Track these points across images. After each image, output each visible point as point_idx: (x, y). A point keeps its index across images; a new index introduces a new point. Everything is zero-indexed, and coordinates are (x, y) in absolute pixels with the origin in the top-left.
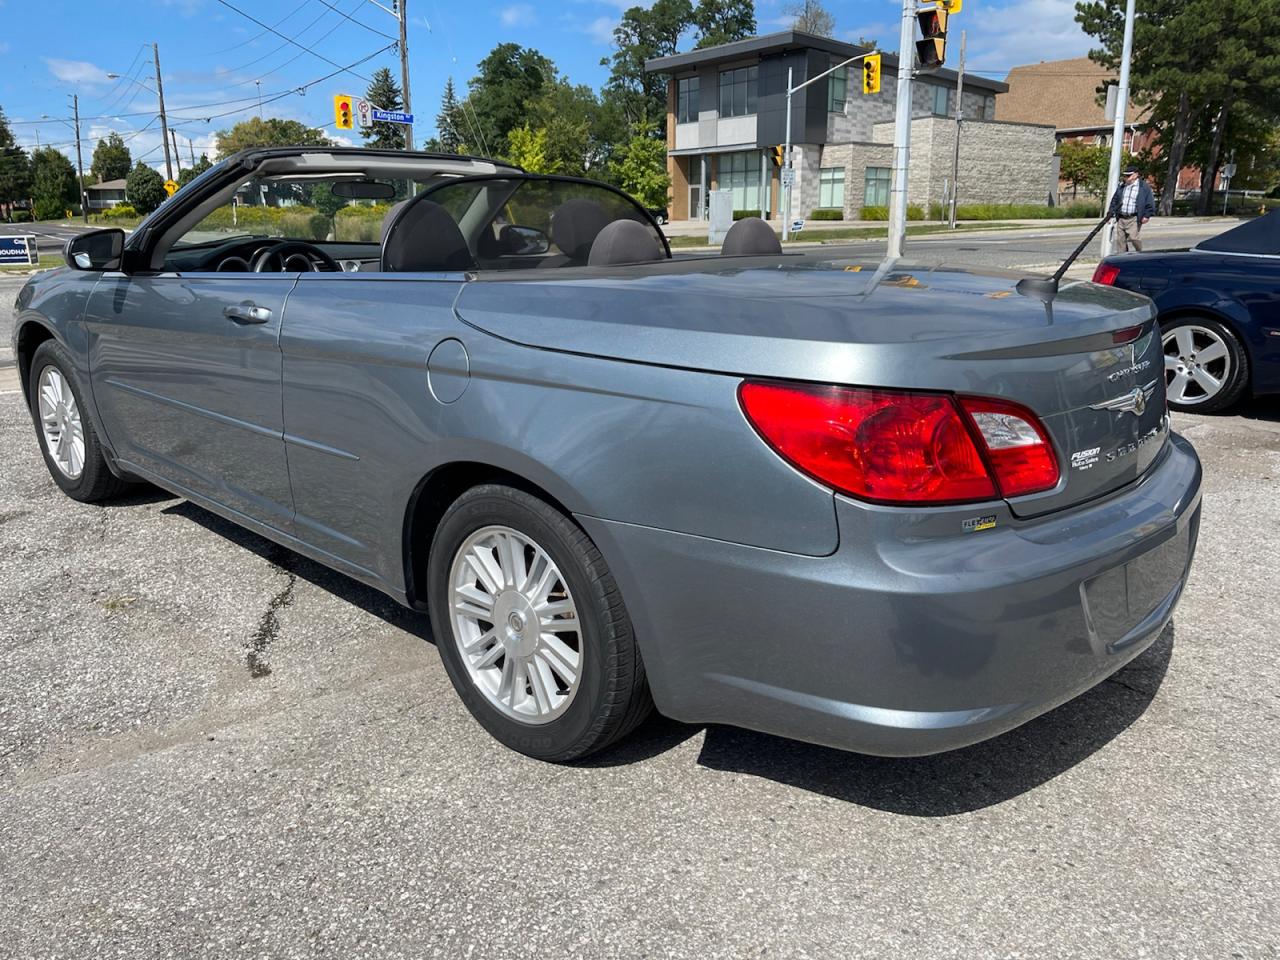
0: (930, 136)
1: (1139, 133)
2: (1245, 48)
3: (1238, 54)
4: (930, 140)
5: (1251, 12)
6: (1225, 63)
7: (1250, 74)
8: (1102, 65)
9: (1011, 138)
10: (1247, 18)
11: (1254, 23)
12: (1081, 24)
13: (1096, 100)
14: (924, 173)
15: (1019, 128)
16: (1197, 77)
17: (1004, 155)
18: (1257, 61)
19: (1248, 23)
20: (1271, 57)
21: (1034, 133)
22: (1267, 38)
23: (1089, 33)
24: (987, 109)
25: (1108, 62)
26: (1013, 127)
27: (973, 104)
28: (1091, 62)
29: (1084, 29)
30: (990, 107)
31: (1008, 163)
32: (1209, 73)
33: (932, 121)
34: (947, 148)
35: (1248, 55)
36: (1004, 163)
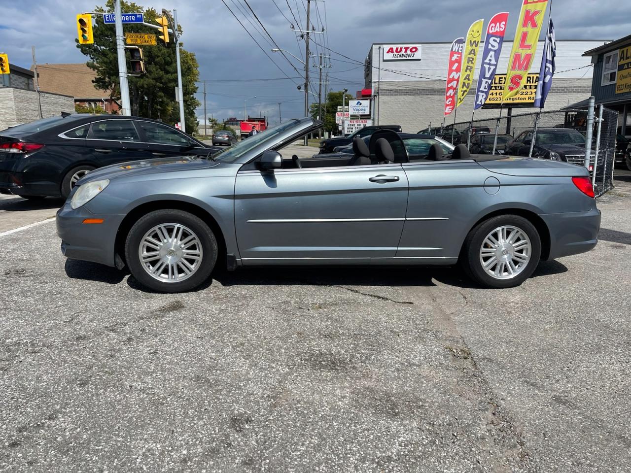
0: (13, 97)
1: (106, 103)
2: (159, 70)
3: (157, 72)
4: (13, 100)
5: (159, 54)
6: (153, 75)
7: (163, 81)
8: (94, 70)
9: (54, 101)
10: (158, 57)
11: (161, 59)
12: (80, 49)
13: (95, 87)
14: (12, 117)
15: (57, 96)
16: (142, 80)
17: (52, 109)
18: (165, 76)
19: (159, 59)
20: (170, 74)
21: (64, 99)
22: (166, 66)
23: (85, 54)
24: (30, 85)
25: (96, 69)
26: (54, 96)
27: (23, 82)
28: (88, 68)
29: (82, 51)
30: (31, 84)
31: (55, 114)
32: (147, 79)
33: (12, 89)
34: (22, 104)
35: (162, 73)
36: (52, 113)
